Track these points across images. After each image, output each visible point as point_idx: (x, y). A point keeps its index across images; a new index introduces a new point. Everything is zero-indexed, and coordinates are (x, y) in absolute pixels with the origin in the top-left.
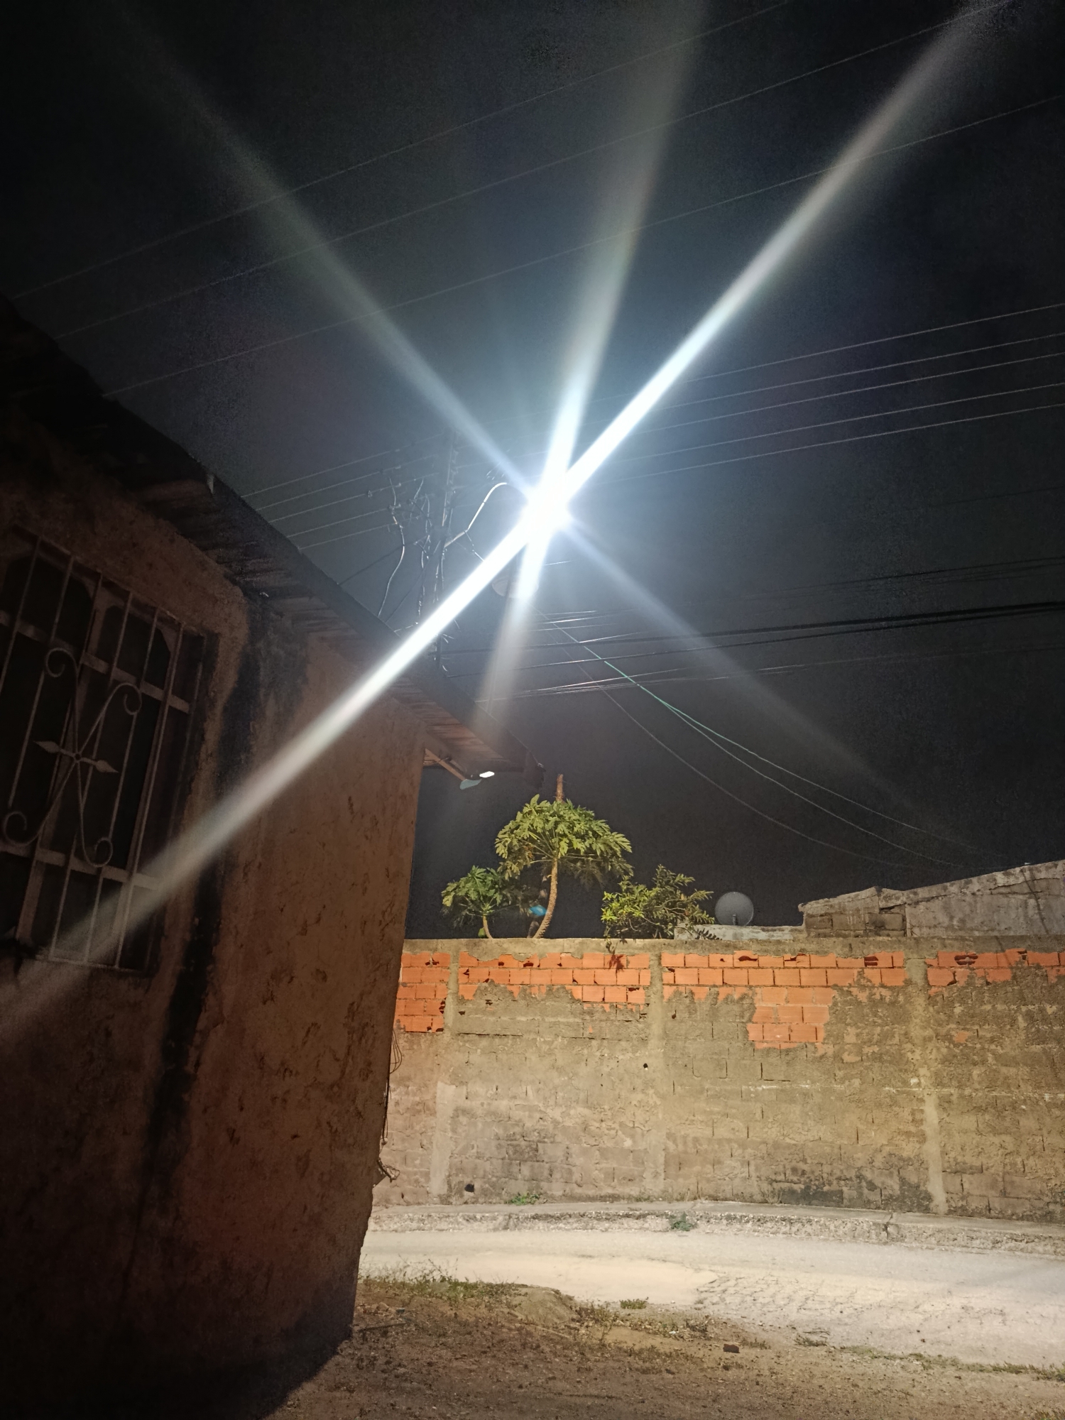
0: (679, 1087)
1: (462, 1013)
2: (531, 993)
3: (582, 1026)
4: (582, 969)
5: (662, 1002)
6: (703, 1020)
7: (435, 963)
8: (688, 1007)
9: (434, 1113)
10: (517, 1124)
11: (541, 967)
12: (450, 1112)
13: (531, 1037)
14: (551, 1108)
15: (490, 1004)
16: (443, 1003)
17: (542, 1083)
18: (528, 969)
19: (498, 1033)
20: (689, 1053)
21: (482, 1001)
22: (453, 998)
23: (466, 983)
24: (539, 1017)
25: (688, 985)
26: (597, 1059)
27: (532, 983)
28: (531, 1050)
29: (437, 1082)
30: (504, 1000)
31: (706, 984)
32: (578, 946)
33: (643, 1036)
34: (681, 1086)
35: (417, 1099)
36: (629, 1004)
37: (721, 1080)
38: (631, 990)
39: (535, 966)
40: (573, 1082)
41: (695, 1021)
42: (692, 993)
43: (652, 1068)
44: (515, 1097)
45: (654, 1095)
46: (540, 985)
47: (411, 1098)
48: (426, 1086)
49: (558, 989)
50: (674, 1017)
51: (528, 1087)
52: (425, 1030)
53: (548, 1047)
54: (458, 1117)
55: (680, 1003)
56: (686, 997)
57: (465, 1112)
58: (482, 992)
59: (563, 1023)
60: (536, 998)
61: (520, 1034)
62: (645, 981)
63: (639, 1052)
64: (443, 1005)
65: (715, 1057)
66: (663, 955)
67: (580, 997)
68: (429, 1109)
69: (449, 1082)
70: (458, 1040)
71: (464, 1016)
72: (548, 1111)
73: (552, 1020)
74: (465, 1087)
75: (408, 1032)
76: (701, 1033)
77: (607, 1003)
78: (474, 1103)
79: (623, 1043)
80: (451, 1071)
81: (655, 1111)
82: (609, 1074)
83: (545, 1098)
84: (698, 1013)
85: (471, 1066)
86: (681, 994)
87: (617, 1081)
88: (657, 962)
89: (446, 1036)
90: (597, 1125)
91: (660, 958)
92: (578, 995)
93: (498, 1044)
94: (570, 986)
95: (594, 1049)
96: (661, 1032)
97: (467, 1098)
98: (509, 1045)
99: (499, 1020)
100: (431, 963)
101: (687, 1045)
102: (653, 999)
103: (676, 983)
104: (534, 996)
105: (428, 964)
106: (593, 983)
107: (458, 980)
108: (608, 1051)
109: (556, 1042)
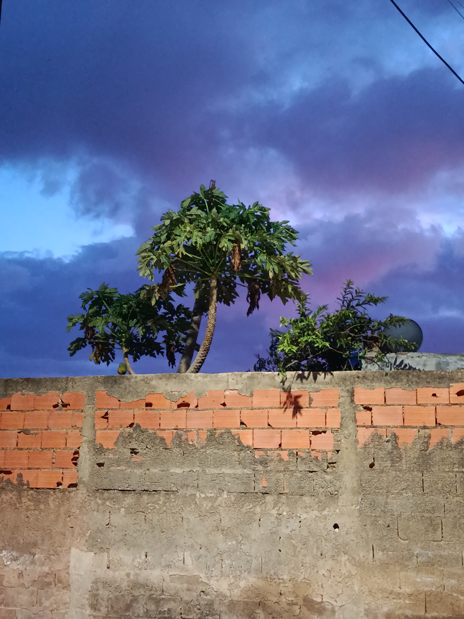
0: (381, 553)
1: (101, 465)
2: (187, 439)
3: (253, 478)
4: (252, 409)
5: (356, 448)
6: (410, 471)
7: (65, 405)
8: (390, 453)
9: (67, 587)
10: (173, 598)
11: (199, 408)
12: (89, 585)
13: (188, 494)
14: (215, 578)
15: (136, 453)
16: (76, 453)
17: (203, 549)
18: (183, 410)
19: (146, 488)
20: (393, 511)
21: (125, 450)
22: (88, 447)
23: (105, 429)
24: (198, 469)
25: (389, 426)
26: (273, 519)
27: (189, 427)
28: (189, 509)
29: (70, 548)
30: (153, 449)
31: (414, 425)
32: (246, 381)
33: (332, 489)
34: (383, 551)
35: (46, 569)
36: (313, 450)
37: (435, 543)
38: (315, 433)
39: (192, 406)
40: (243, 547)
41: (400, 471)
42: (395, 437)
43: (345, 529)
44: (169, 566)
45: (347, 563)
46: (199, 429)
47: (38, 569)
48: (56, 553)
49: (222, 434)
50: (372, 466)
51: (185, 554)
52: (55, 486)
53: (210, 504)
54: (97, 590)
55: (380, 449)
56: (387, 442)
57: (106, 584)
58: (126, 439)
59: (229, 475)
60: (193, 445)
61: (174, 489)
62: (334, 422)
63: (327, 509)
64: (77, 456)
65: (426, 515)
66: (356, 390)
67: (250, 443)
68: (60, 582)
69: (85, 549)
70: (96, 497)
71: (104, 469)
72: (213, 583)
73: (216, 471)
74: (106, 554)
75: (32, 488)
76: (409, 485)
77: (285, 450)
78: (117, 573)
79: (307, 499)
80: (88, 535)
81: (350, 583)
82: (290, 537)
83: (207, 567)
84: (404, 461)
85: (113, 528)
86: (380, 437)
87: (300, 546)
88: (348, 400)
89: (81, 493)
90: (275, 600)
91: (352, 394)
92: (247, 440)
93: (146, 501)
94: (236, 430)
95: (270, 506)
96: (355, 484)
97: (108, 568)
98: (161, 502)
99: (148, 472)
100: (60, 405)
101: (388, 500)
102: (344, 444)
103: (375, 424)
104: (191, 443)
105: (55, 406)
106: (267, 426)
107: (94, 425)
108: (287, 509)
109: (220, 499)
